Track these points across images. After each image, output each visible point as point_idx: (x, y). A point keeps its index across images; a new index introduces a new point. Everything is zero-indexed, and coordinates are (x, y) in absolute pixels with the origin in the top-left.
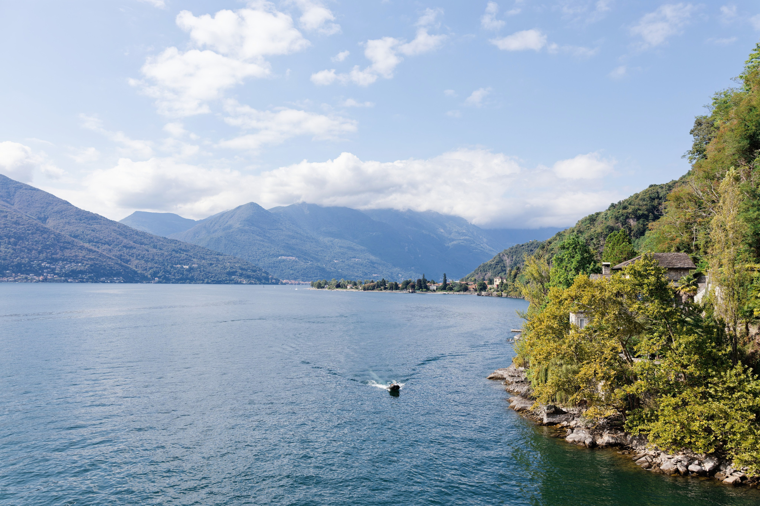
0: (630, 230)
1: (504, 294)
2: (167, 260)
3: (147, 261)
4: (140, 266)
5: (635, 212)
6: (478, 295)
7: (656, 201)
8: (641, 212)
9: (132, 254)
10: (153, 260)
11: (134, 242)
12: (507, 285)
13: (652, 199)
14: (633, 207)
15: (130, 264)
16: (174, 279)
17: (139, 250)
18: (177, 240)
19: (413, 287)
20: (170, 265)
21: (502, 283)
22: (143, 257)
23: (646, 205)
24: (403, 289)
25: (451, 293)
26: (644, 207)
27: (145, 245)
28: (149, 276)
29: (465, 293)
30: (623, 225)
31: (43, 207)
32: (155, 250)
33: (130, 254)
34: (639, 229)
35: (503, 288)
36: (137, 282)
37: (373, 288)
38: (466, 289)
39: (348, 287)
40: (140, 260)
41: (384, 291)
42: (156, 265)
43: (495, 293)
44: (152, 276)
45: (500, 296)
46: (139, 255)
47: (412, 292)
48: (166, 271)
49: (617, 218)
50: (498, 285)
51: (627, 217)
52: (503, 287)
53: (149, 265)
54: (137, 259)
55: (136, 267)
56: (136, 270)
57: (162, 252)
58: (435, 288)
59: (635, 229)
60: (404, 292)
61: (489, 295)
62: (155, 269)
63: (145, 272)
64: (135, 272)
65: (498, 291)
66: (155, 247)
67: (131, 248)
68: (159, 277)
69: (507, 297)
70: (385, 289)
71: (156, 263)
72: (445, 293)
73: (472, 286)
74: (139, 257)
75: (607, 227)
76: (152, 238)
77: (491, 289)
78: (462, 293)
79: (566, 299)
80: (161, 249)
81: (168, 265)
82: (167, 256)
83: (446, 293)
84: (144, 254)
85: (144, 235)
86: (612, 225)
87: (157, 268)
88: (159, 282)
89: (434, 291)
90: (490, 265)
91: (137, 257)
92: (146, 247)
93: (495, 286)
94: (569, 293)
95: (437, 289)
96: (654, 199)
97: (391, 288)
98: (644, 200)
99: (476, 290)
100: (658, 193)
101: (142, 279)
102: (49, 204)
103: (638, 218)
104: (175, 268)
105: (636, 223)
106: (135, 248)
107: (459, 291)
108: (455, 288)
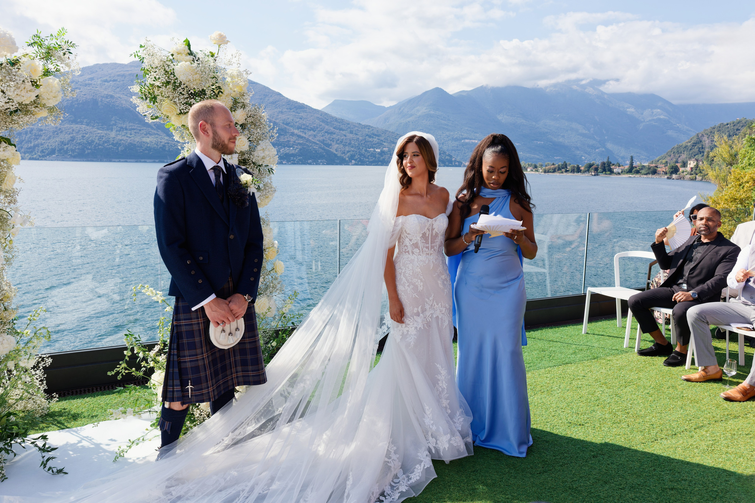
1: (699, 178)
2: (362, 144)
3: (345, 145)
4: (339, 149)
6: (668, 178)
9: (333, 139)
10: (350, 144)
11: (334, 128)
12: (702, 168)
15: (331, 148)
16: (368, 161)
17: (338, 135)
18: (370, 126)
19: (596, 169)
20: (364, 149)
21: (697, 166)
22: (341, 142)
24: (585, 172)
25: (638, 176)
27: (343, 130)
28: (347, 159)
29: (653, 176)
31: (261, 99)
32: (351, 135)
33: (331, 139)
35: (697, 171)
36: (337, 164)
37: (554, 171)
38: (654, 172)
39: (529, 169)
40: (339, 144)
41: (566, 174)
42: (352, 149)
43: (689, 176)
44: (349, 159)
45: (694, 180)
46: (338, 140)
47: (595, 175)
48: (361, 155)
50: (692, 168)
52: (696, 170)
53: (347, 149)
54: (337, 143)
55: (336, 150)
56: (336, 153)
57: (358, 136)
58: (620, 171)
60: (587, 174)
61: (680, 179)
62: (352, 153)
63: (343, 155)
64: (336, 155)
65: (691, 174)
66: (351, 132)
67: (332, 133)
68: (355, 160)
69: (701, 180)
70: (566, 171)
71: (352, 147)
72: (631, 176)
73: (662, 169)
74: (338, 142)
76: (349, 124)
77: (683, 172)
78: (650, 176)
79: (748, 182)
80: (356, 134)
81: (362, 149)
82: (362, 141)
84: (342, 139)
85: (341, 121)
87: (353, 151)
88: (356, 164)
89: (619, 174)
90: (686, 147)
91: (336, 141)
92: (344, 132)
93: (688, 169)
94: (752, 175)
95: (622, 172)
97: (573, 171)
99: (666, 174)
101: (342, 162)
102: (266, 96)
104: (369, 152)
106: (335, 134)
107: (646, 174)
108: (643, 171)
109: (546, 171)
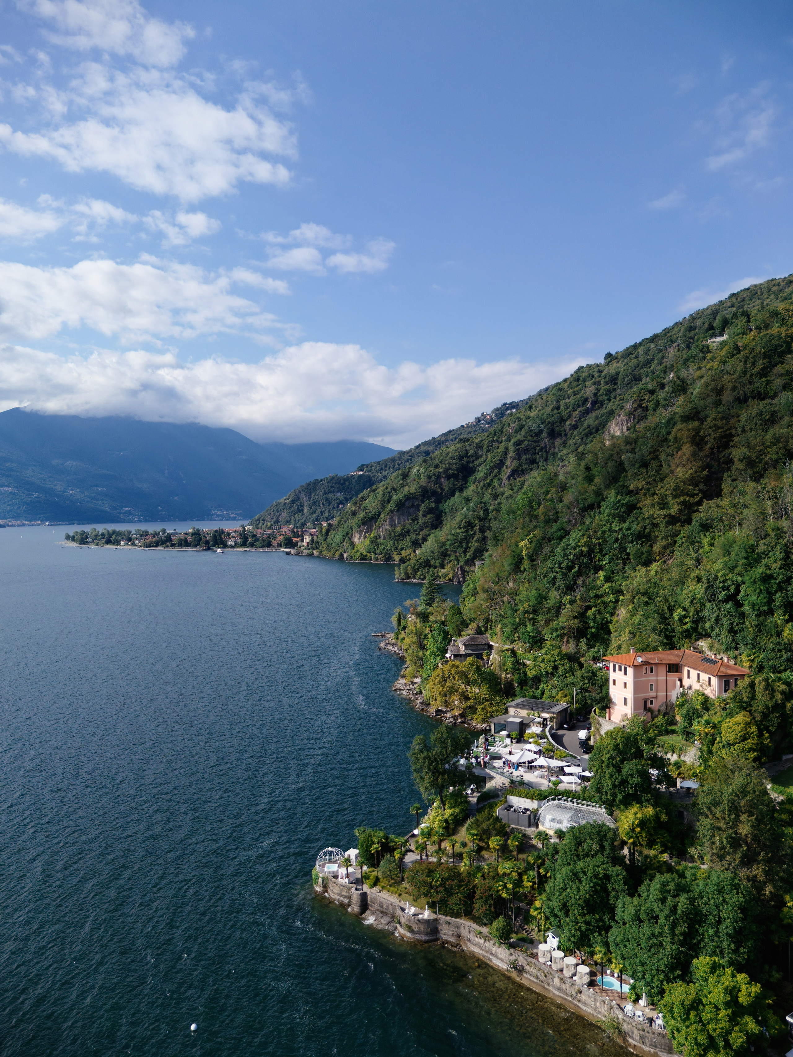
0: (442, 489)
1: (316, 553)
5: (446, 470)
6: (286, 553)
7: (465, 459)
8: (451, 472)
12: (318, 542)
13: (461, 458)
14: (444, 466)
19: (207, 543)
21: (312, 540)
23: (456, 463)
24: (196, 546)
25: (253, 550)
26: (454, 467)
29: (270, 550)
30: (435, 484)
34: (450, 489)
35: (314, 547)
37: (157, 545)
38: (269, 545)
39: (122, 543)
41: (171, 548)
43: (306, 552)
45: (311, 555)
47: (207, 550)
49: (429, 477)
50: (308, 543)
51: (439, 477)
52: (314, 545)
58: (233, 544)
59: (446, 489)
60: (197, 549)
61: (298, 554)
65: (309, 549)
69: (318, 557)
70: (173, 545)
72: (245, 549)
73: (276, 541)
75: (421, 487)
77: (300, 547)
78: (266, 549)
83: (248, 549)
86: (424, 485)
89: (232, 547)
93: (305, 544)
95: (235, 545)
96: (463, 457)
97: (180, 545)
98: (453, 458)
99: (280, 546)
100: (466, 450)
103: (448, 477)
105: (447, 483)
107: (261, 547)
108: (258, 544)
109: (147, 546)
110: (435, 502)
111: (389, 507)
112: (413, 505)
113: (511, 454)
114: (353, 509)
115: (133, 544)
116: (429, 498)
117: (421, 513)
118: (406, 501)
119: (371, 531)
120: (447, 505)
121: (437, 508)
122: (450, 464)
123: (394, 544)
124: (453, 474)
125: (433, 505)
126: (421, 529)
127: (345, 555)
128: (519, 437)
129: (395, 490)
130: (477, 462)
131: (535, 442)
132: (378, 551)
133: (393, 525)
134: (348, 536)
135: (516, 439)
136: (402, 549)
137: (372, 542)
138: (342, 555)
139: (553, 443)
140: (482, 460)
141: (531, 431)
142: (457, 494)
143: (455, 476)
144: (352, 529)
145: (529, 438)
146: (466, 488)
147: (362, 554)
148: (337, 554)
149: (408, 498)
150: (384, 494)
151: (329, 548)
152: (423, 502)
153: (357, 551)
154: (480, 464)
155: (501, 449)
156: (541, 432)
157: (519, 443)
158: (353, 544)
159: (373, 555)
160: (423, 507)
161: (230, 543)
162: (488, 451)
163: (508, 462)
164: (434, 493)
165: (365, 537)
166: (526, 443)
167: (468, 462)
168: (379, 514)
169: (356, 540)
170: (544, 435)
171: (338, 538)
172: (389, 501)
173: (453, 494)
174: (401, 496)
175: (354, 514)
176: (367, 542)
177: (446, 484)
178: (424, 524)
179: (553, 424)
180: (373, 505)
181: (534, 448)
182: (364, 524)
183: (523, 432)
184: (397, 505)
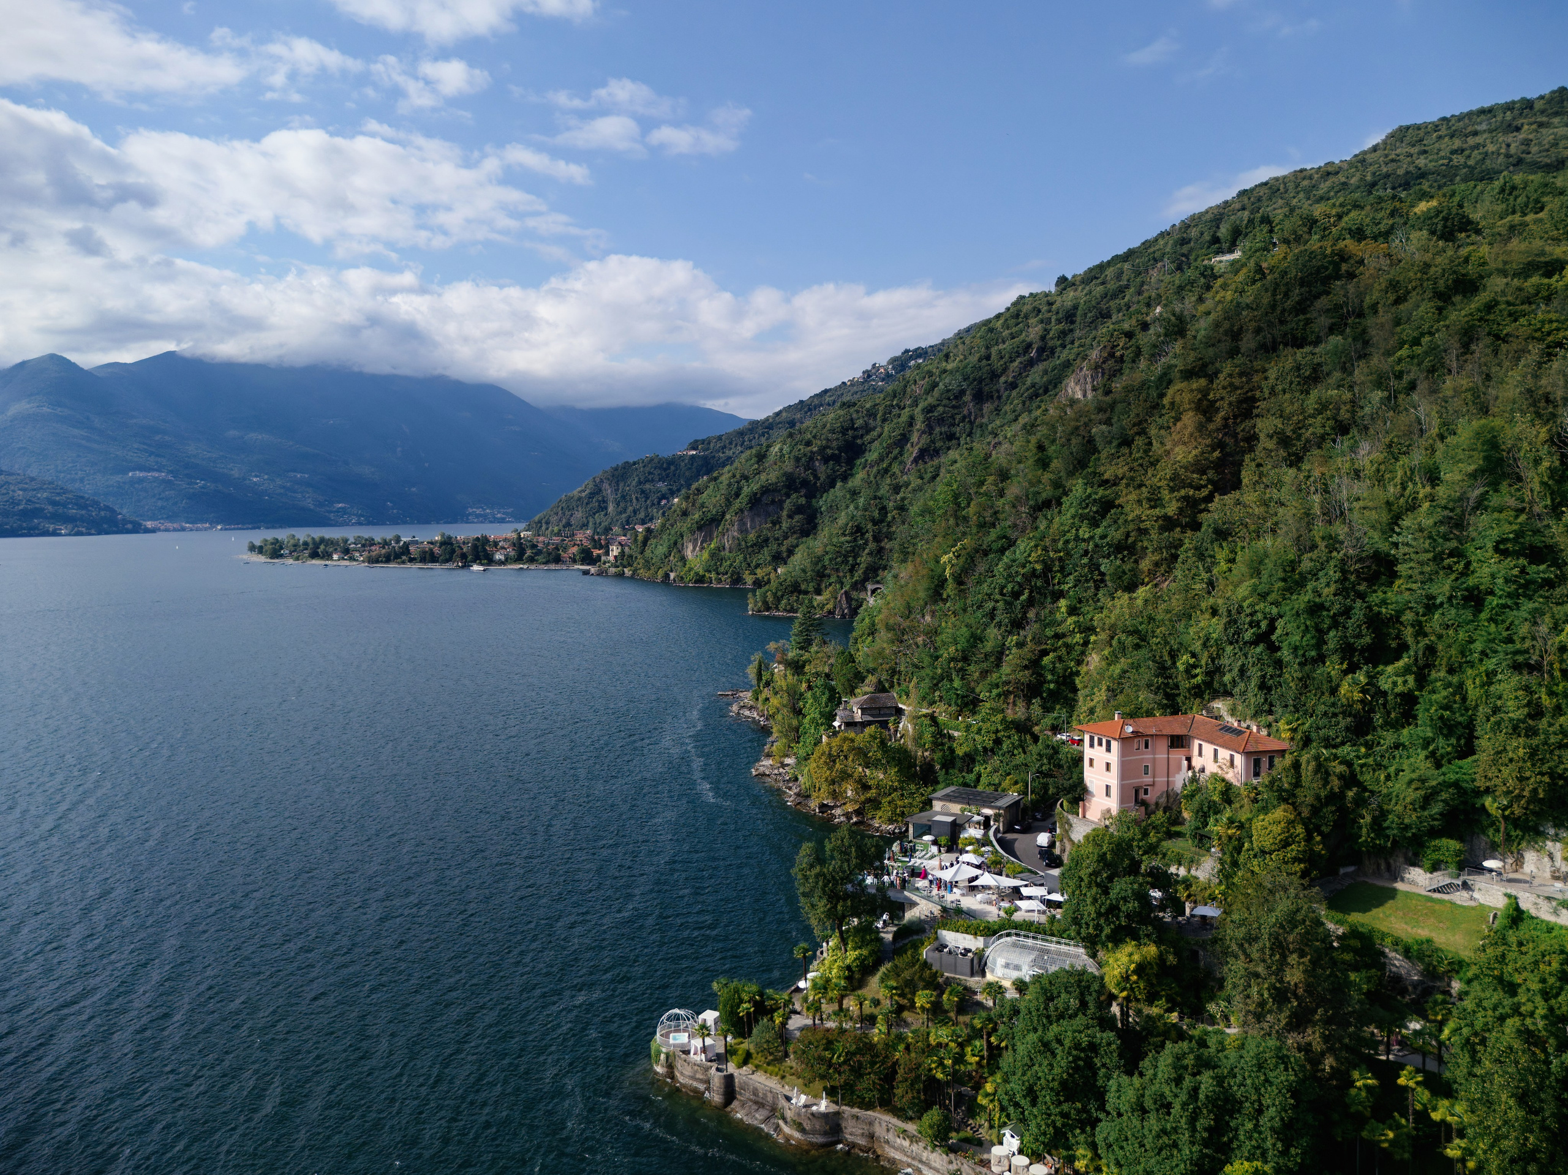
0: (816, 477)
1: (628, 572)
5: (823, 449)
7: (850, 432)
8: (829, 452)
12: (631, 556)
13: (844, 431)
14: (819, 442)
19: (464, 556)
21: (622, 553)
23: (837, 439)
24: (447, 561)
25: (533, 567)
26: (835, 444)
29: (558, 567)
30: (806, 470)
34: (828, 477)
35: (625, 563)
37: (388, 560)
38: (558, 560)
39: (335, 557)
41: (409, 565)
43: (613, 570)
45: (621, 575)
47: (463, 567)
49: (798, 459)
50: (615, 557)
51: (811, 459)
52: (624, 559)
58: (502, 558)
59: (823, 477)
61: (600, 574)
65: (617, 567)
69: (632, 577)
70: (411, 560)
72: (522, 566)
73: (567, 554)
75: (785, 474)
77: (605, 563)
78: (553, 566)
83: (525, 567)
86: (790, 471)
89: (501, 563)
90: (579, 499)
93: (611, 558)
95: (506, 559)
96: (847, 430)
97: (423, 560)
98: (833, 431)
99: (574, 561)
100: (852, 420)
103: (826, 460)
105: (823, 468)
107: (546, 563)
108: (540, 558)
109: (373, 561)
110: (806, 496)
111: (737, 504)
112: (773, 502)
113: (919, 425)
114: (684, 505)
115: (352, 559)
116: (796, 490)
117: (785, 513)
118: (763, 494)
119: (711, 540)
120: (822, 503)
121: (809, 504)
122: (828, 440)
123: (745, 559)
124: (833, 455)
125: (803, 501)
126: (786, 537)
127: (672, 575)
128: (930, 400)
129: (746, 478)
130: (868, 438)
131: (954, 407)
132: (722, 570)
133: (743, 530)
134: (676, 546)
135: (925, 404)
136: (757, 566)
137: (713, 555)
138: (667, 576)
139: (981, 410)
140: (875, 433)
141: (948, 391)
142: (839, 484)
143: (835, 458)
144: (682, 536)
145: (945, 402)
146: (852, 475)
147: (697, 574)
148: (661, 573)
149: (766, 490)
150: (729, 485)
151: (648, 564)
152: (788, 496)
153: (691, 569)
154: (873, 441)
155: (904, 418)
156: (962, 392)
157: (930, 409)
158: (683, 559)
159: (713, 575)
160: (788, 504)
161: (498, 556)
162: (884, 420)
163: (914, 438)
164: (805, 483)
165: (702, 548)
166: (941, 409)
167: (855, 437)
168: (723, 514)
169: (689, 552)
170: (967, 398)
171: (661, 550)
172: (737, 495)
173: (832, 485)
174: (755, 487)
175: (685, 513)
176: (706, 555)
177: (822, 470)
178: (790, 528)
179: (981, 381)
180: (714, 500)
181: (953, 417)
182: (700, 528)
183: (936, 391)
184: (750, 502)
